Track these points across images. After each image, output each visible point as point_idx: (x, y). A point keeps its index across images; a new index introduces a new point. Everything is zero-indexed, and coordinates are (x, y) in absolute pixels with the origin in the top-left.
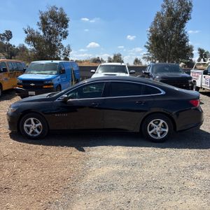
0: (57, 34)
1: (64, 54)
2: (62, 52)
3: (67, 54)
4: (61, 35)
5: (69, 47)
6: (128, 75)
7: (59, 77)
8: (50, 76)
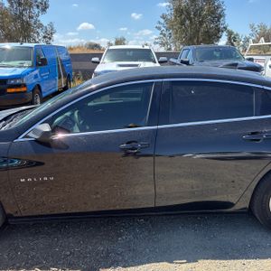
0: (31, 6)
1: (45, 37)
2: (42, 34)
3: (48, 36)
4: (38, 7)
5: (51, 25)
6: (158, 65)
7: (37, 72)
8: (19, 71)
